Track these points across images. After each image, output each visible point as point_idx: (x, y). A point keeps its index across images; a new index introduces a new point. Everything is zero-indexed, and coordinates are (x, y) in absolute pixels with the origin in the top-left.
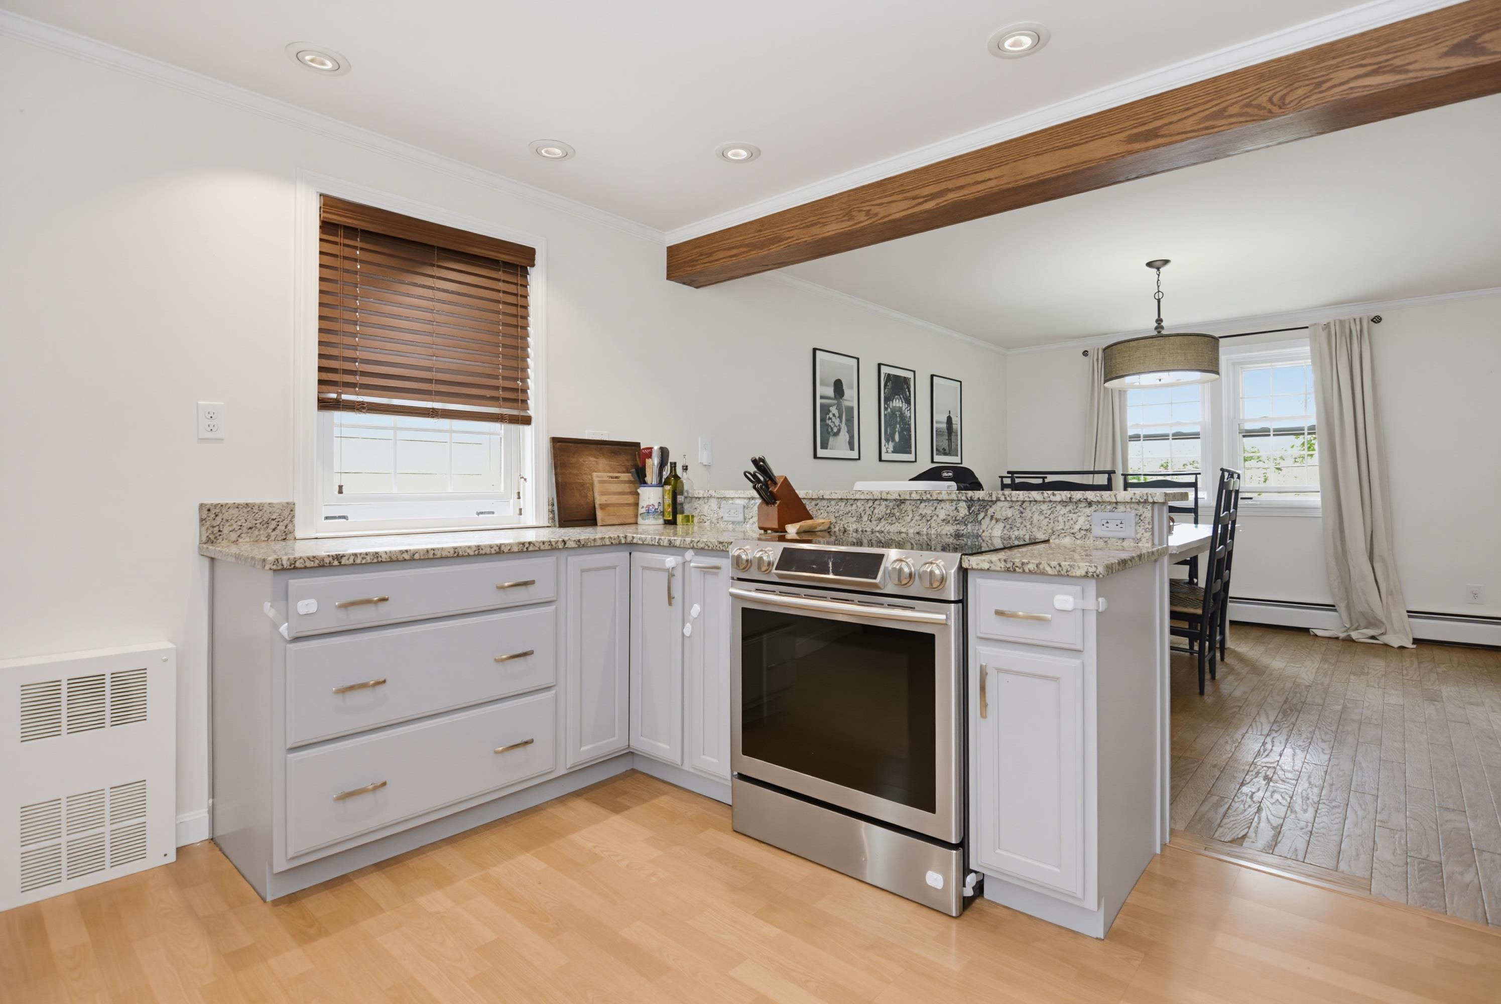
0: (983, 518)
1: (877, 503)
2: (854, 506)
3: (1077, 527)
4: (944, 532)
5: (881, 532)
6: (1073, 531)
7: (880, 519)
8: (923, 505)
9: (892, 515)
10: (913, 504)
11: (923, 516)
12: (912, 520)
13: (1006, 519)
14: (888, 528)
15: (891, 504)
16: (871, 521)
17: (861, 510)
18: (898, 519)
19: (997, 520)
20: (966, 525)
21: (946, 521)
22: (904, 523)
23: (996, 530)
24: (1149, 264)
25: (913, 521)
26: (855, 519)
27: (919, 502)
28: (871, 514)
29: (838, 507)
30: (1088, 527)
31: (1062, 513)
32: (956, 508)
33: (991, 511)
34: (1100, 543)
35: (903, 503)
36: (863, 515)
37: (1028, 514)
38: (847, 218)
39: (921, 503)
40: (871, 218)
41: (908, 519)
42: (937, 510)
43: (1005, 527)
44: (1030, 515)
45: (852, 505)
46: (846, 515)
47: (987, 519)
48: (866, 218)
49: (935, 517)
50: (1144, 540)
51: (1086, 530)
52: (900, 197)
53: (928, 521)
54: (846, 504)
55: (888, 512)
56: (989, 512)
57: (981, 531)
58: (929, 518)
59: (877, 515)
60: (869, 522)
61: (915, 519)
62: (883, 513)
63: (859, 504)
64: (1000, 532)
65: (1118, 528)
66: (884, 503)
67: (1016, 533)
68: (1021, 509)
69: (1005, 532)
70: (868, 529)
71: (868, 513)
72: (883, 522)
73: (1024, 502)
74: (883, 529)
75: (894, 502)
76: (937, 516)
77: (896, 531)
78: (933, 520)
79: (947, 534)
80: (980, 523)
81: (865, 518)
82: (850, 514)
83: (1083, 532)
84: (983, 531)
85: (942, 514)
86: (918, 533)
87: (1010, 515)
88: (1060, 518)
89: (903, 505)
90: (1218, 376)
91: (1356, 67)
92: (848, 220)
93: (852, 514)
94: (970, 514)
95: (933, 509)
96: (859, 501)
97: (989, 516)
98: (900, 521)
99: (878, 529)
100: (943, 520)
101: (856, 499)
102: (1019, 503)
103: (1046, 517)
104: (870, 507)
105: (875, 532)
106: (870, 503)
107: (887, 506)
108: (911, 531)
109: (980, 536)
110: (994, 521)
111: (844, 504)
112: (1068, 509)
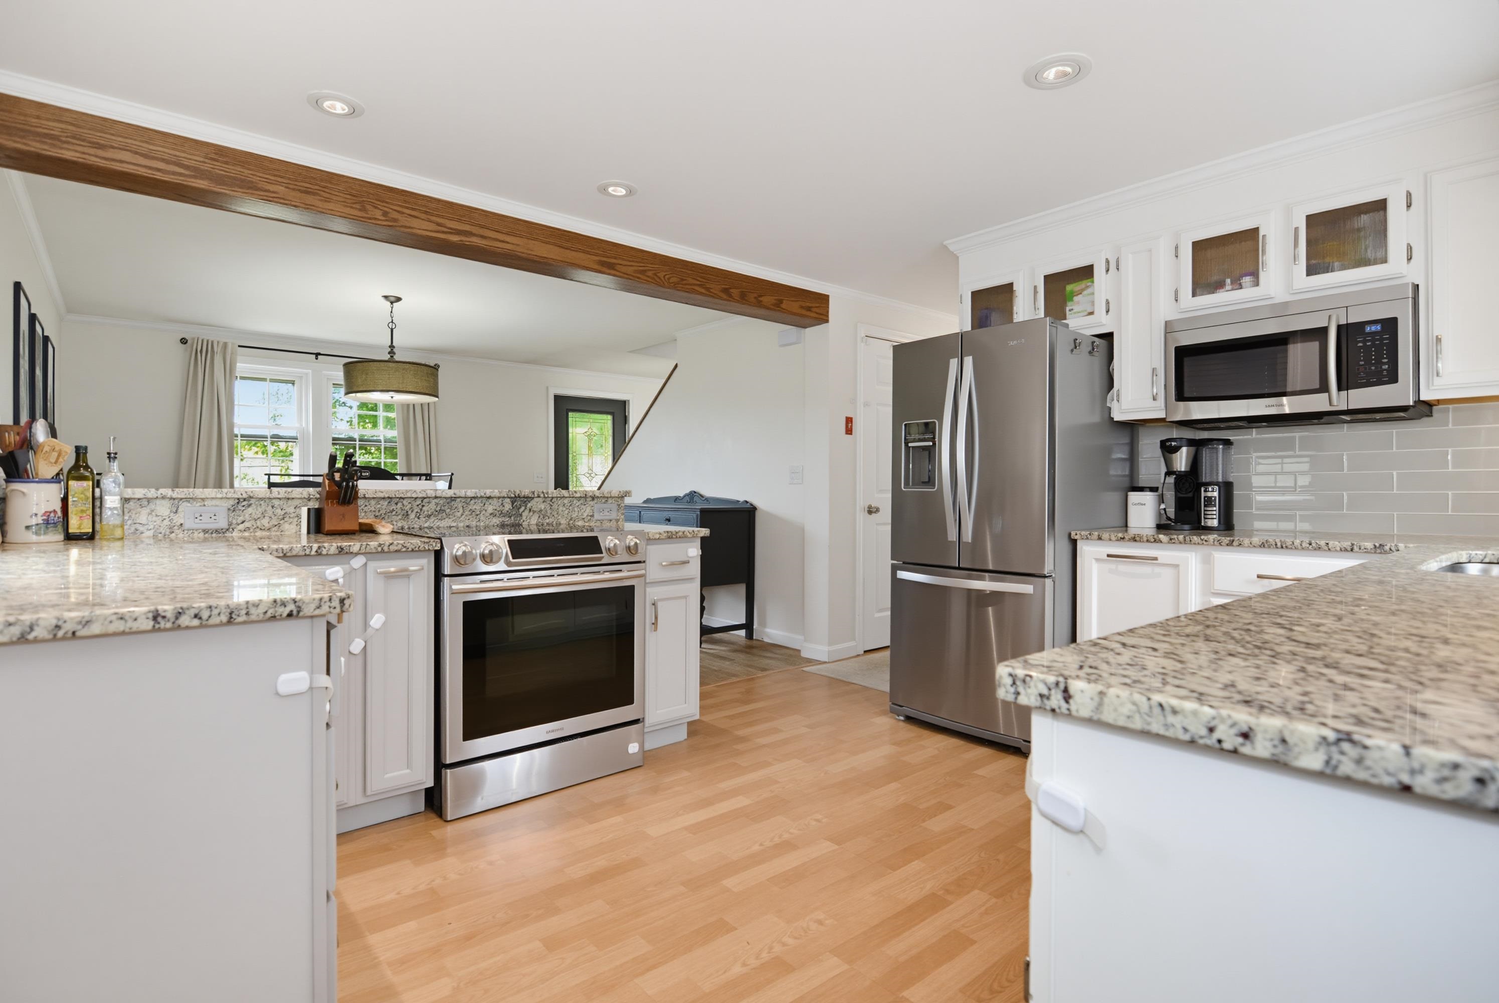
0: (524, 511)
1: (425, 500)
2: (400, 505)
3: (585, 515)
4: (491, 524)
5: (430, 528)
6: (583, 517)
7: (429, 516)
8: (472, 502)
9: (442, 511)
10: (463, 501)
11: (472, 511)
12: (462, 515)
13: (541, 511)
14: (439, 523)
15: (441, 502)
16: (419, 518)
17: (407, 508)
18: (448, 516)
19: (534, 512)
20: (510, 517)
21: (493, 515)
22: (454, 518)
23: (533, 518)
24: (386, 297)
25: (463, 517)
26: (400, 517)
27: (469, 499)
28: (419, 511)
29: (379, 506)
30: (591, 514)
31: (577, 505)
32: (502, 504)
33: (529, 505)
34: (598, 524)
35: (453, 500)
36: (410, 512)
37: (555, 506)
38: (358, 207)
39: (471, 500)
40: (387, 220)
41: (459, 514)
42: (486, 505)
43: (539, 517)
44: (556, 507)
45: (396, 504)
46: (390, 514)
47: (527, 512)
48: (383, 218)
49: (484, 512)
50: (621, 520)
51: (591, 516)
52: (423, 216)
53: (477, 515)
54: (389, 502)
55: (438, 509)
56: (528, 506)
57: (522, 521)
58: (478, 513)
59: (426, 513)
60: (416, 519)
61: (465, 514)
62: (433, 510)
63: (405, 502)
64: (536, 521)
65: (608, 514)
66: (434, 501)
67: (547, 521)
68: (551, 503)
69: (540, 520)
70: (415, 526)
71: (416, 511)
72: (432, 518)
73: (553, 498)
74: (432, 525)
75: (445, 500)
76: (486, 511)
77: (445, 526)
78: (481, 514)
79: (494, 526)
80: (521, 515)
81: (412, 516)
82: (394, 513)
83: (589, 518)
84: (524, 521)
85: (490, 509)
86: (468, 526)
87: (543, 507)
88: (576, 509)
89: (453, 503)
90: (437, 399)
91: (694, 279)
92: (360, 210)
93: (397, 512)
94: (513, 508)
95: (482, 505)
96: (406, 500)
97: (528, 509)
98: (451, 516)
99: (426, 525)
100: (491, 514)
101: (401, 498)
102: (550, 499)
103: (567, 509)
104: (418, 505)
105: (424, 528)
106: (419, 502)
107: (437, 504)
108: (461, 525)
109: (521, 525)
110: (531, 513)
111: (386, 503)
112: (581, 502)
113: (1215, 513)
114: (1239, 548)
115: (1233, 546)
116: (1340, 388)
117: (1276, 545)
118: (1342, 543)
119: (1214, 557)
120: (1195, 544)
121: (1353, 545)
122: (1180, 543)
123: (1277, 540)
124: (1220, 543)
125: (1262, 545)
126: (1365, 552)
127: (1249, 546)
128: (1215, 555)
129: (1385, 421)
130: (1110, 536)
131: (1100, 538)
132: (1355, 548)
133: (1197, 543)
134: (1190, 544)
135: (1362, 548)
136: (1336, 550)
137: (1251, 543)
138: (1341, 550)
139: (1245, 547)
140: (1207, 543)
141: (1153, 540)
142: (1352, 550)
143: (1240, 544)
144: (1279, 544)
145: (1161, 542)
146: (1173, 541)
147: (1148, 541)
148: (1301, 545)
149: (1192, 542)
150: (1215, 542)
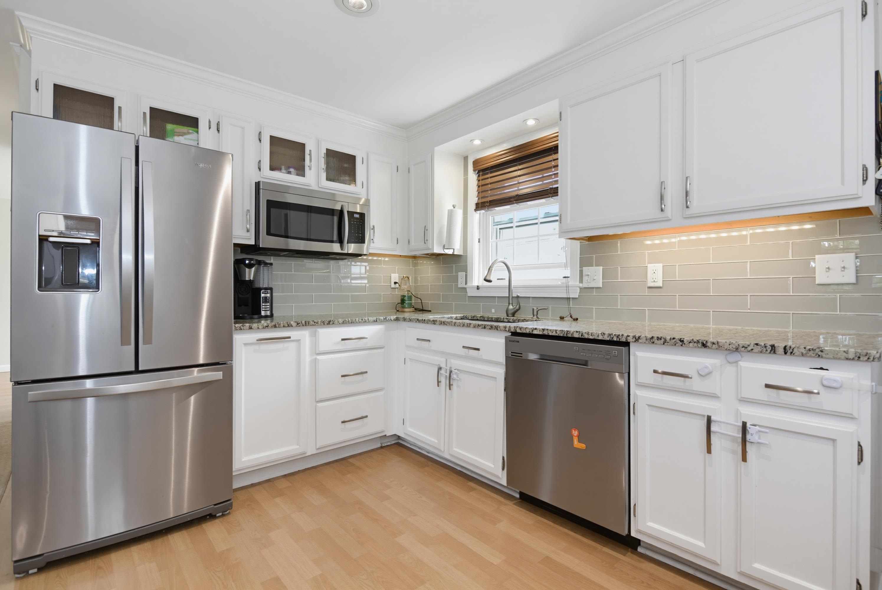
113: (263, 307)
114: (333, 325)
115: (330, 324)
116: (348, 243)
117: (349, 322)
118: (373, 318)
119: (319, 332)
120: (311, 325)
121: (377, 318)
122: (303, 326)
123: (349, 319)
124: (324, 324)
125: (343, 323)
126: (381, 322)
127: (337, 324)
128: (319, 331)
129: (328, 259)
130: (258, 325)
131: (251, 328)
132: (378, 320)
133: (312, 324)
134: (309, 325)
135: (380, 320)
136: (371, 322)
137: (338, 322)
138: (373, 321)
139: (336, 324)
140: (317, 324)
141: (287, 326)
142: (377, 321)
143: (333, 323)
144: (350, 322)
145: (292, 326)
146: (299, 325)
147: (284, 326)
148: (359, 321)
149: (310, 324)
150: (322, 323)
